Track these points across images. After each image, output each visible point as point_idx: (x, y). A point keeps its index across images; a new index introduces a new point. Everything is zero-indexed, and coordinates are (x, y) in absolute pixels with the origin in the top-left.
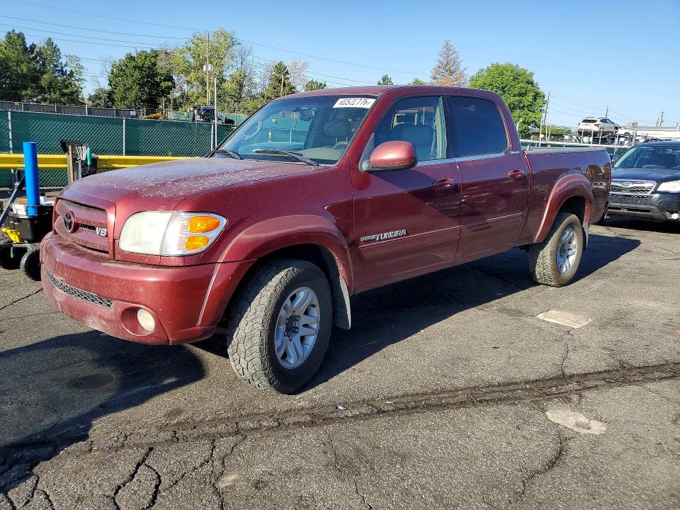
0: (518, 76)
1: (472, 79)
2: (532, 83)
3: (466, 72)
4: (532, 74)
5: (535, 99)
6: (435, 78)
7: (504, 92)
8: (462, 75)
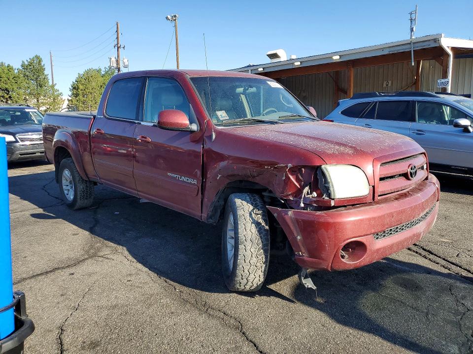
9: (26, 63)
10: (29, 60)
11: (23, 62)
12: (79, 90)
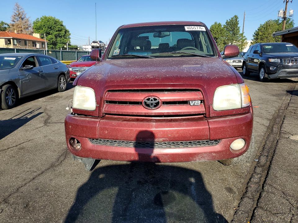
0: (56, 22)
1: (34, 23)
2: (63, 26)
3: (30, 19)
4: (62, 22)
5: (66, 33)
6: (13, 21)
7: (51, 29)
8: (28, 20)
9: (229, 21)
10: (231, 19)
11: (227, 21)
12: (259, 36)
